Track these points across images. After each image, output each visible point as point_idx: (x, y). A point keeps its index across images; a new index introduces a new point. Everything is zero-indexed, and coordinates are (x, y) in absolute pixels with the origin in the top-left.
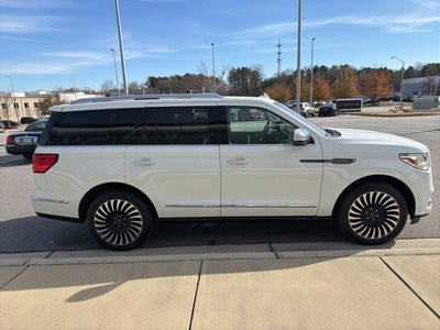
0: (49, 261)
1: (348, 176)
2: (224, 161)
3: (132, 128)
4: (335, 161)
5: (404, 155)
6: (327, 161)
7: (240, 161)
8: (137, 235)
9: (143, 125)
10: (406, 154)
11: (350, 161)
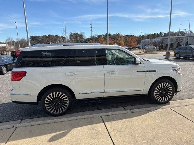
0: (21, 125)
1: (155, 77)
2: (106, 72)
3: (63, 58)
4: (150, 71)
5: (173, 68)
6: (147, 71)
7: (113, 72)
8: (66, 108)
9: (68, 57)
10: (174, 68)
11: (155, 71)
